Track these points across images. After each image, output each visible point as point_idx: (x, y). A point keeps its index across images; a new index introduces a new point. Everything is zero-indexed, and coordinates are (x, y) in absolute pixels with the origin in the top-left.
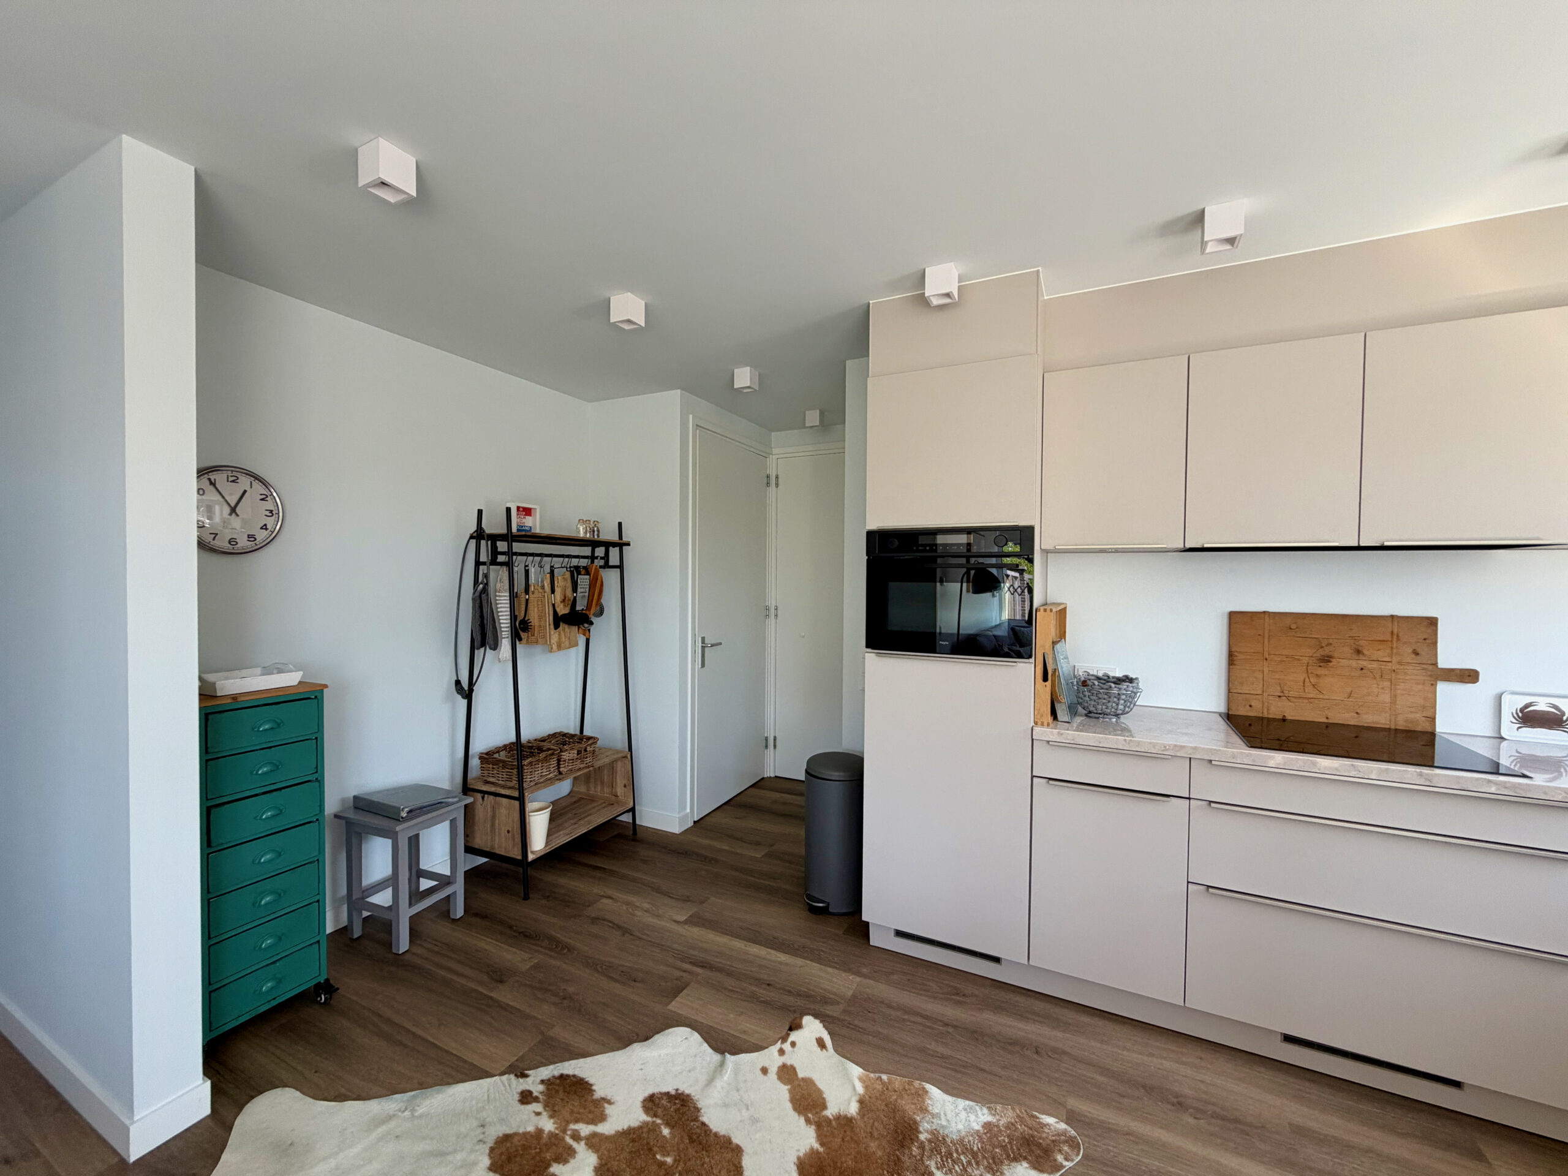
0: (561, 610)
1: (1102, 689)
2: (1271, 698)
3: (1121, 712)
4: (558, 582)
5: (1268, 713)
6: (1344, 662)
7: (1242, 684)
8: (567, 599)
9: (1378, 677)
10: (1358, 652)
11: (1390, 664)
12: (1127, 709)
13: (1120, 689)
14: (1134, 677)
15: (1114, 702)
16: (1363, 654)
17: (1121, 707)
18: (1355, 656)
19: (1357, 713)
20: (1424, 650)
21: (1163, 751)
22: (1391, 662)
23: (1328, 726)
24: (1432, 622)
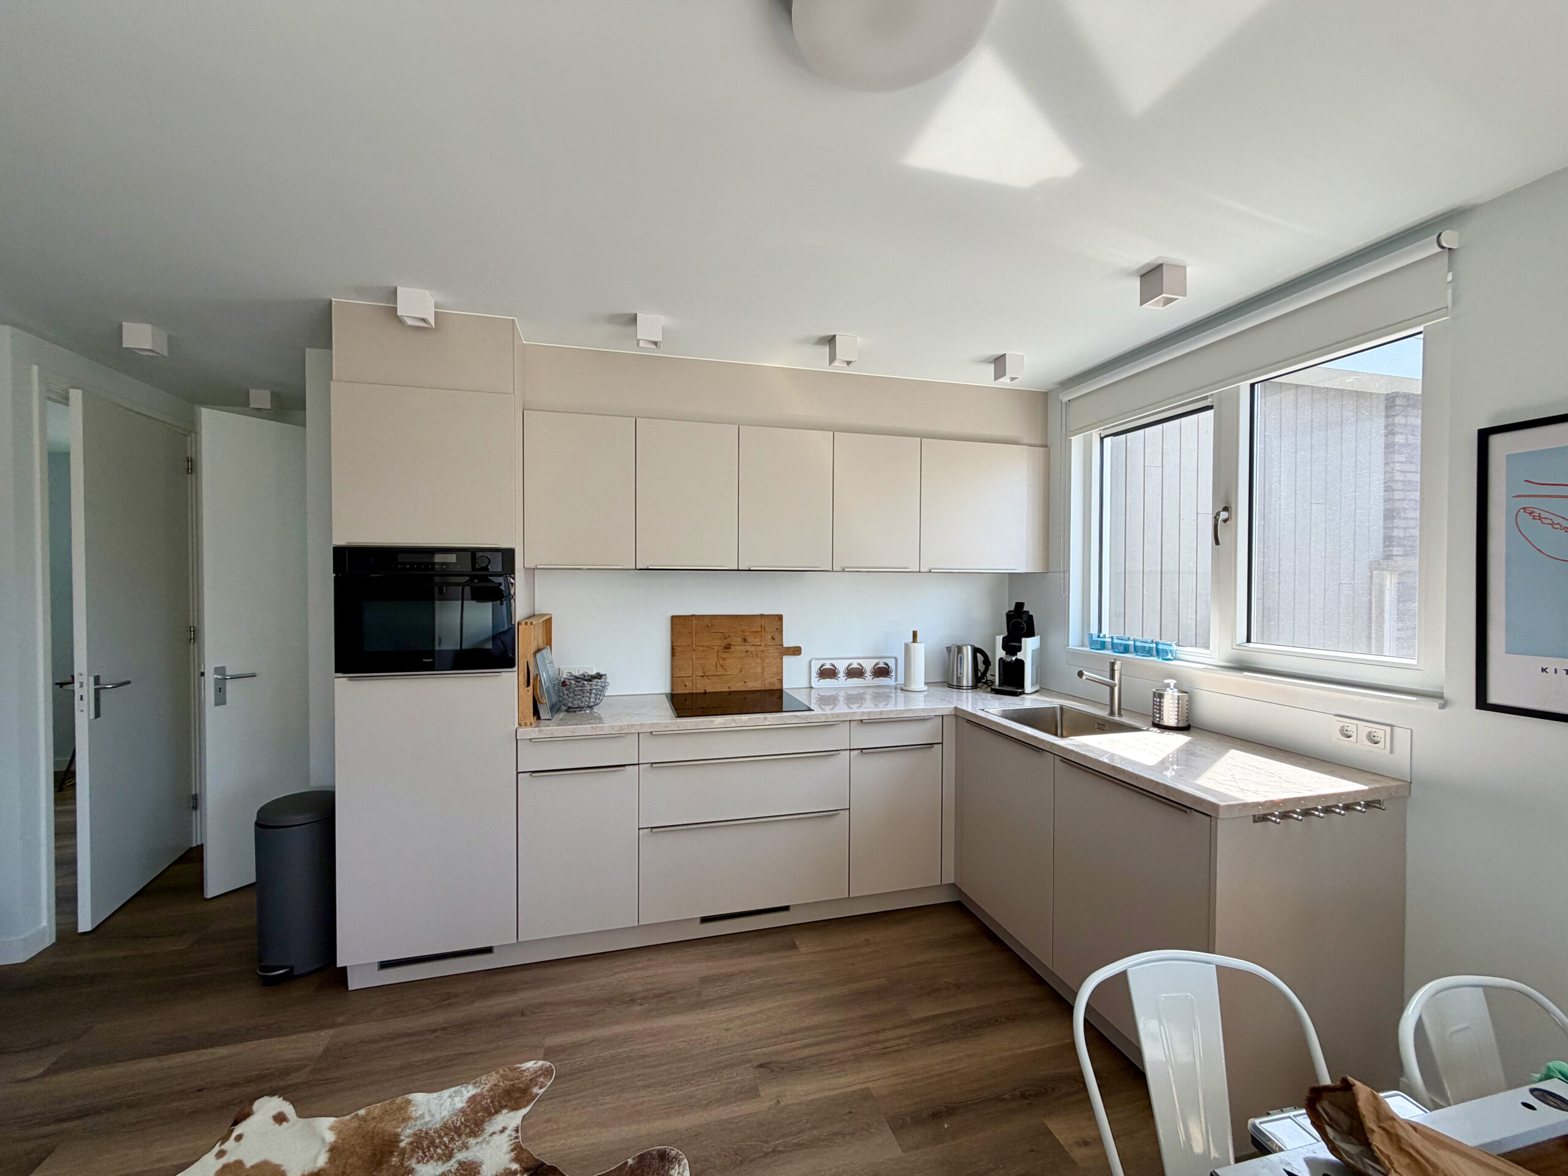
1: (578, 686)
2: (698, 678)
3: (593, 704)
5: (696, 689)
6: (738, 648)
7: (680, 669)
9: (755, 656)
10: (745, 640)
11: (761, 647)
12: (597, 701)
13: (591, 685)
14: (603, 673)
15: (587, 696)
16: (748, 642)
17: (592, 700)
18: (743, 644)
19: (745, 682)
20: (777, 637)
21: (620, 731)
22: (761, 645)
23: (730, 693)
24: (780, 618)
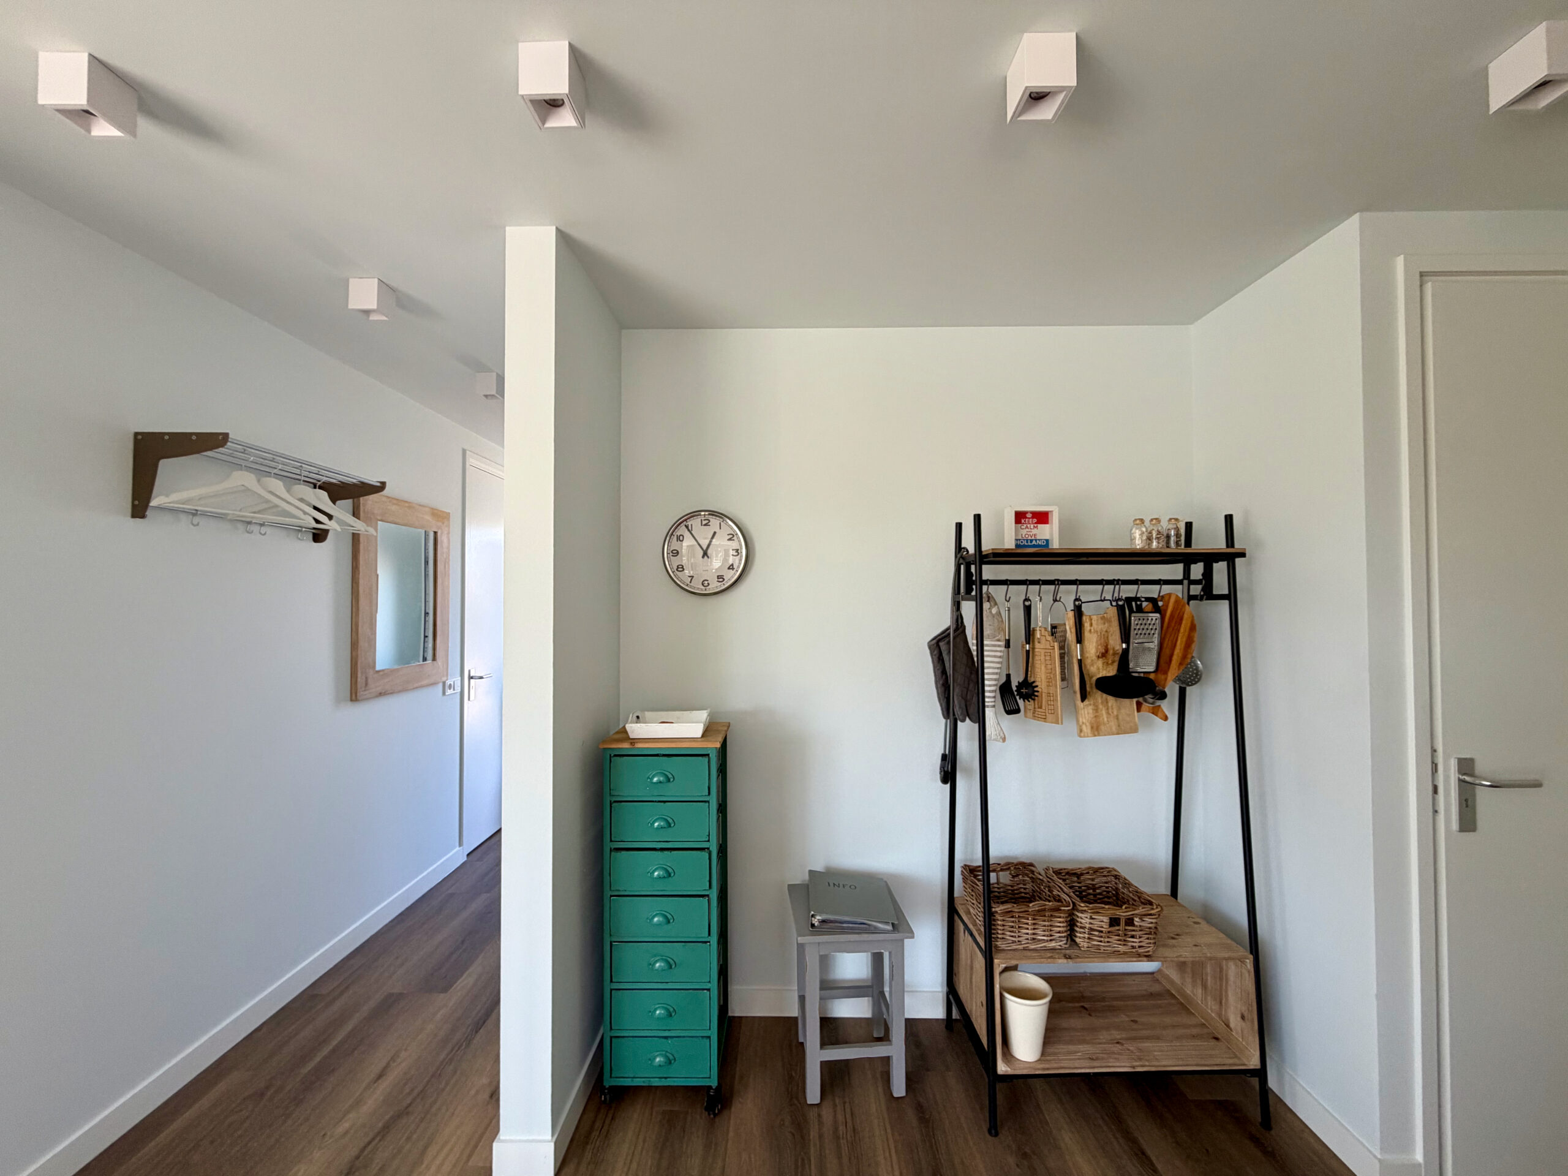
0: (1098, 669)
4: (1091, 625)
8: (1111, 652)
